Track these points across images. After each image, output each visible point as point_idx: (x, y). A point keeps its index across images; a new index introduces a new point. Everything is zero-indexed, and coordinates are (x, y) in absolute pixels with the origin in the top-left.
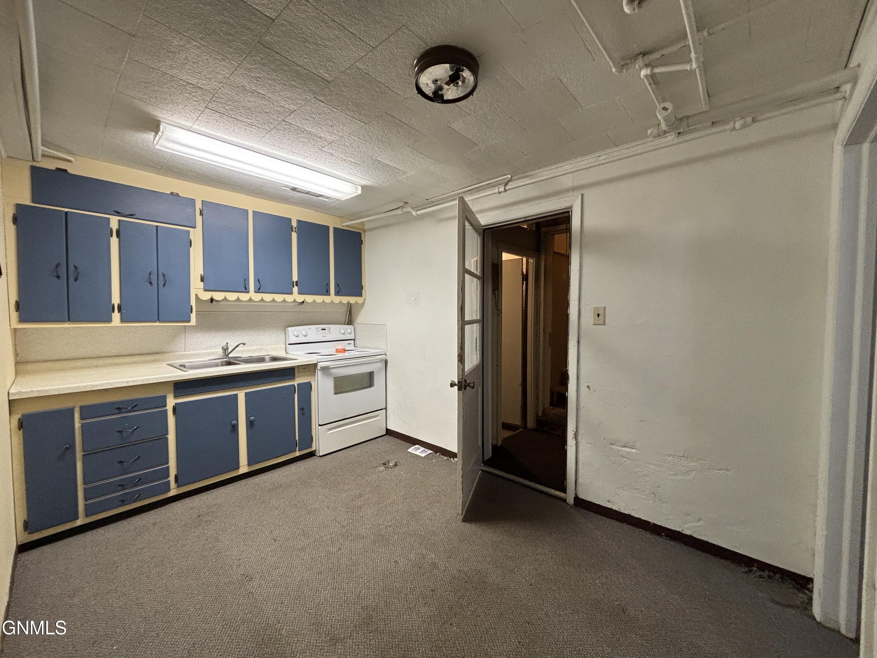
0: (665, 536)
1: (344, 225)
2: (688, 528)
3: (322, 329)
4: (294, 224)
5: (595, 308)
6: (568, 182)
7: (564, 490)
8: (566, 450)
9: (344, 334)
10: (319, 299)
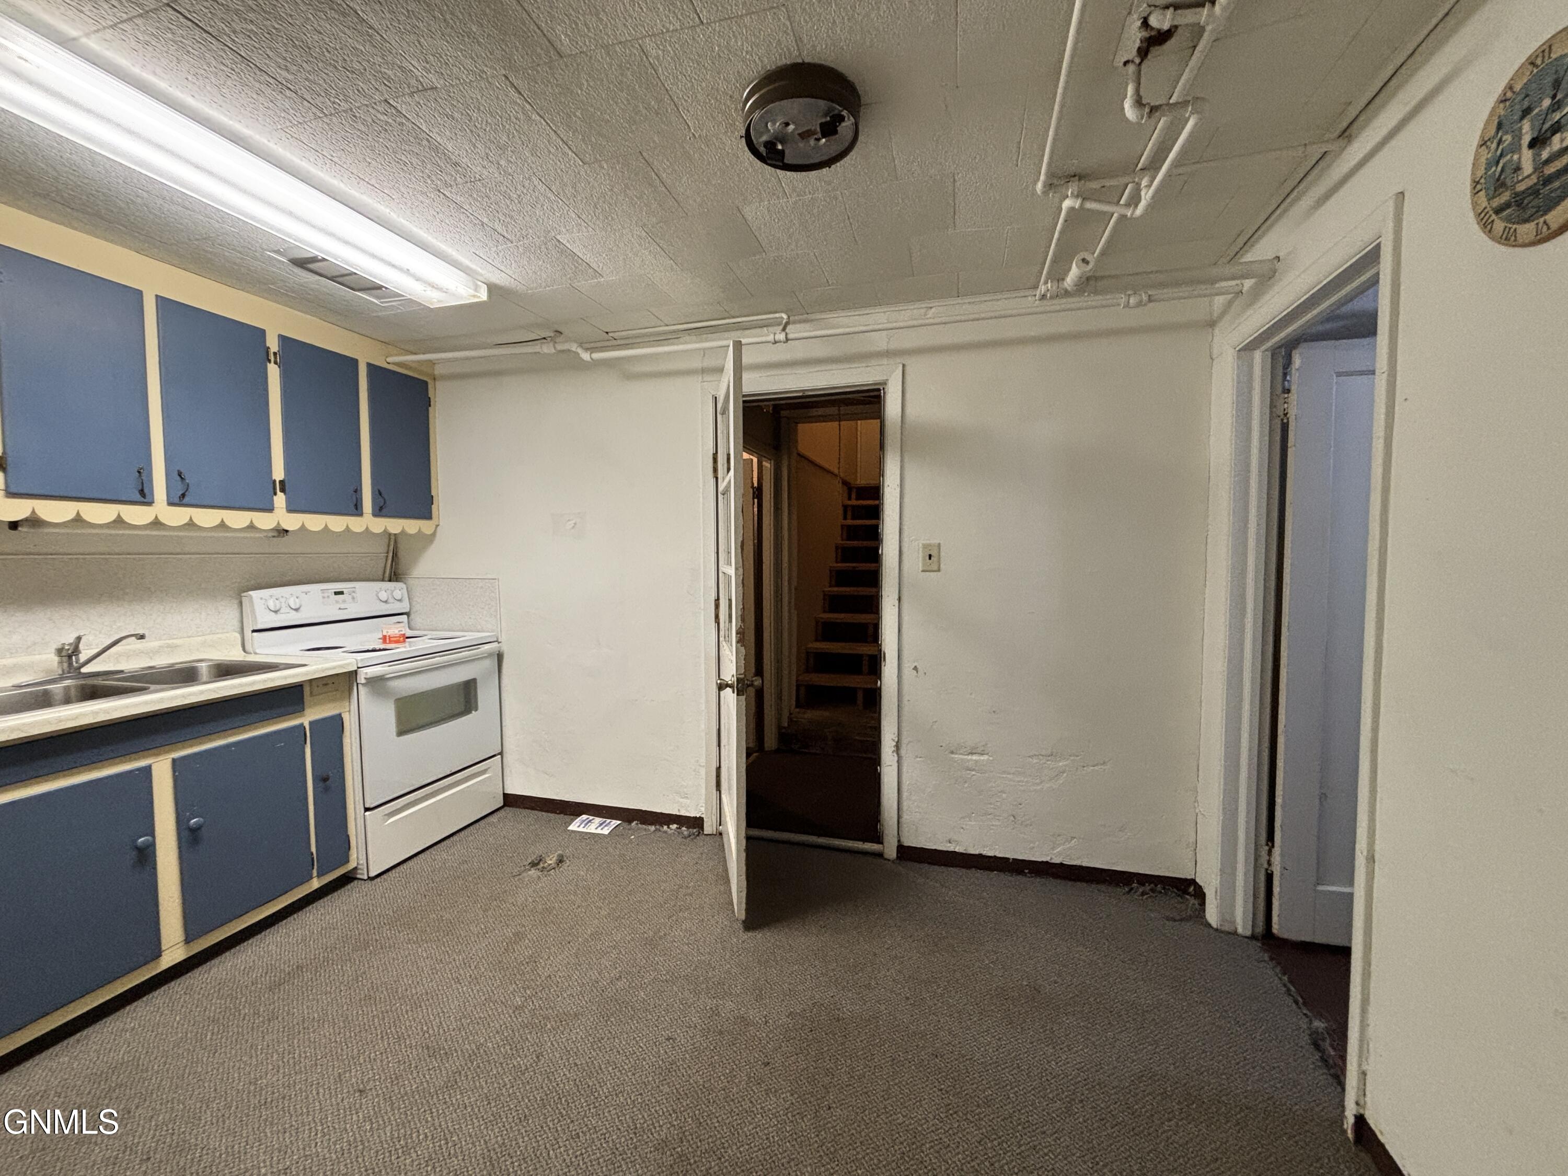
0: (1029, 873)
1: (392, 360)
2: (1059, 854)
3: (336, 593)
4: (273, 344)
5: (925, 546)
6: (880, 342)
7: (878, 838)
8: (879, 774)
9: (386, 602)
10: (337, 523)
